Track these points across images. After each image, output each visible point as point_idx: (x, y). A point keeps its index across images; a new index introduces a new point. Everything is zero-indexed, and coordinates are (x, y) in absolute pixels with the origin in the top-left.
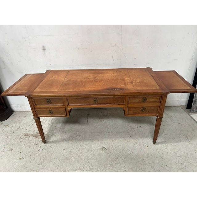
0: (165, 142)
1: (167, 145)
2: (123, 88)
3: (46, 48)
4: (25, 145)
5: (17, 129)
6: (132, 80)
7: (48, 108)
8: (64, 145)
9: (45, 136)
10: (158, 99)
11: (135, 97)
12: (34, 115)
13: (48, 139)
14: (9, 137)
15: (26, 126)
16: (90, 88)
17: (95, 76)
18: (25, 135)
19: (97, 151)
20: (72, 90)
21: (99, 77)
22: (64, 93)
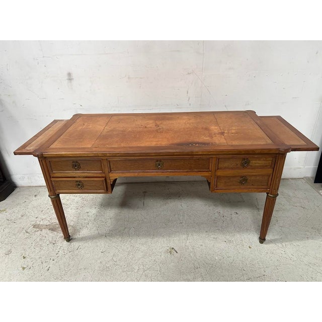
0: (281, 240)
1: (284, 245)
2: (207, 142)
3: (74, 76)
4: (33, 245)
5: (20, 216)
6: (223, 129)
7: (74, 177)
8: (102, 244)
9: (69, 229)
10: (269, 161)
11: (229, 159)
12: (50, 190)
13: (74, 234)
14: (7, 230)
15: (36, 212)
16: (149, 143)
17: (158, 123)
18: (34, 226)
19: (161, 256)
20: (116, 146)
21: (165, 125)
22: (103, 150)
